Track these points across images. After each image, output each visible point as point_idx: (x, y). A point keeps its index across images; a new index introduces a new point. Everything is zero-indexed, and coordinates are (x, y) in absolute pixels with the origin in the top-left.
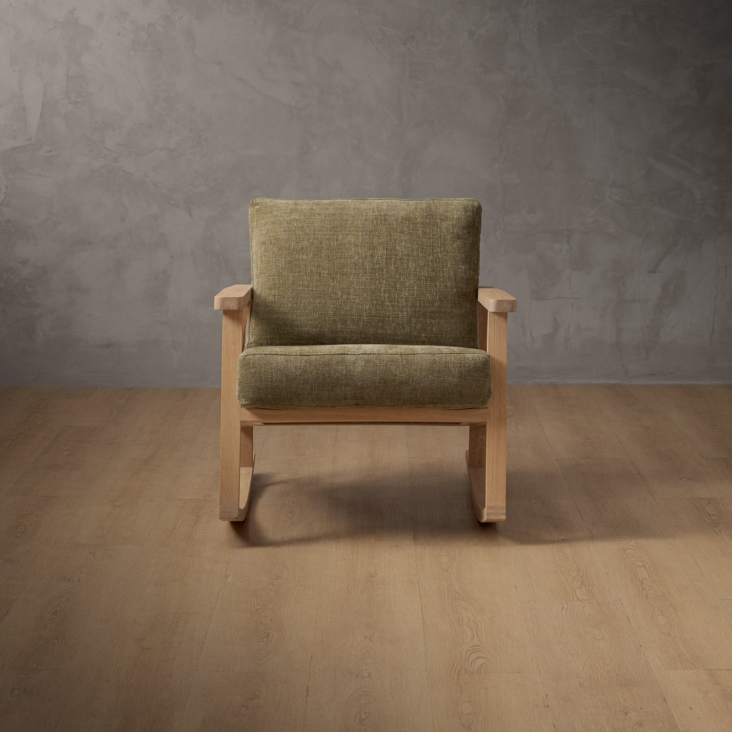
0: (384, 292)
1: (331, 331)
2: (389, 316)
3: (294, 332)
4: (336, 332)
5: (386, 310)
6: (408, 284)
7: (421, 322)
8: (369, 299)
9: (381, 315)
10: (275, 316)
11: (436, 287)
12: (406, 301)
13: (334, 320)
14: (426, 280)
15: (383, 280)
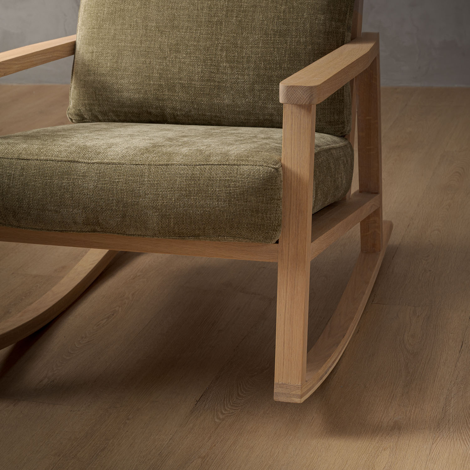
0: (221, 50)
1: (157, 99)
2: (227, 80)
3: (114, 98)
4: (163, 100)
5: (222, 73)
6: (251, 40)
7: (267, 90)
8: (202, 58)
9: (216, 80)
10: (92, 78)
11: (286, 43)
12: (248, 62)
13: (160, 85)
14: (274, 35)
15: (221, 35)
